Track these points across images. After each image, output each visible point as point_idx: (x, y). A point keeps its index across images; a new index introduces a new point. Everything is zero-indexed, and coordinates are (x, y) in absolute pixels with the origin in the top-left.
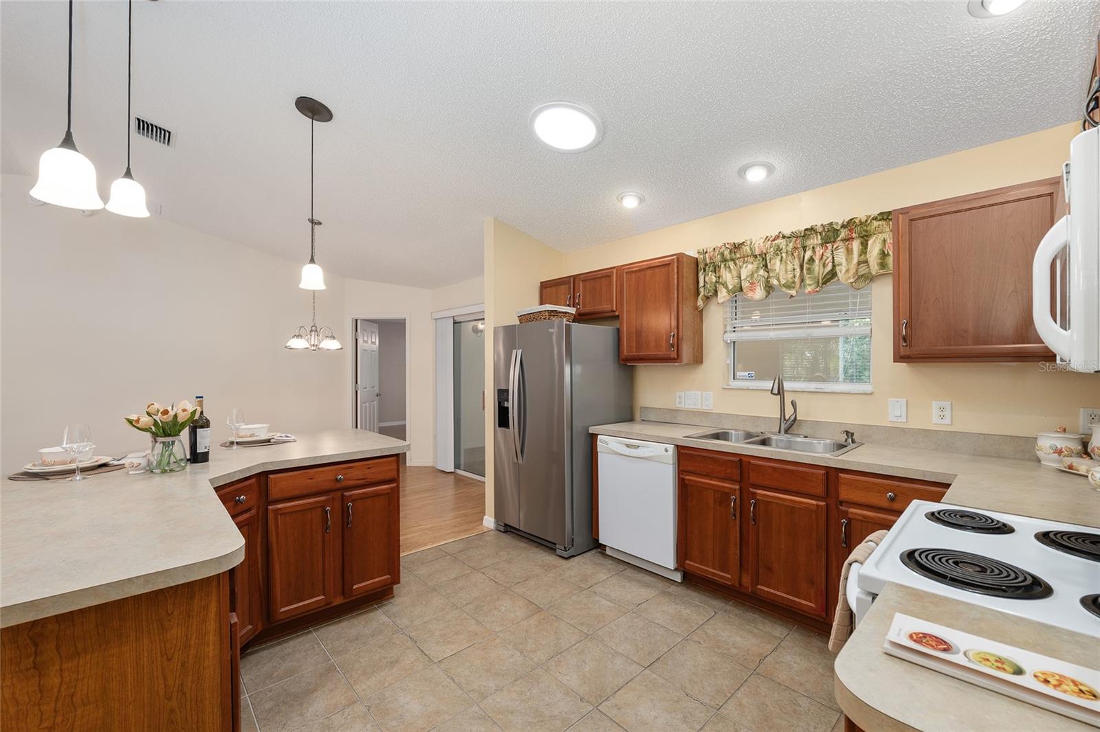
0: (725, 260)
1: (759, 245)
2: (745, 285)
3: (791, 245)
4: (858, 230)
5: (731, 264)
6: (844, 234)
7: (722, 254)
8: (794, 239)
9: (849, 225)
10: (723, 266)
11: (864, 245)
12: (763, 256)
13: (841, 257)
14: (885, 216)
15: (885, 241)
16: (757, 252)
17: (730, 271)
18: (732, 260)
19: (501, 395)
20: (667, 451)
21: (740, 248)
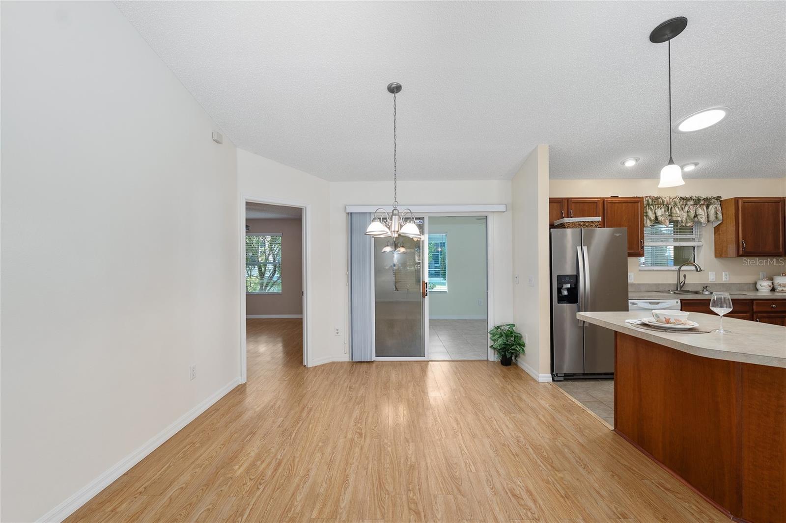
0: (648, 204)
1: (666, 200)
2: (660, 218)
3: (681, 202)
4: (705, 202)
5: (652, 207)
6: (702, 202)
7: (648, 201)
8: (682, 200)
9: (706, 199)
10: (647, 207)
11: (708, 207)
12: (667, 205)
13: (700, 211)
14: (718, 198)
15: (716, 208)
16: (665, 203)
17: (652, 210)
18: (652, 205)
19: (561, 279)
20: (677, 303)
21: (657, 200)
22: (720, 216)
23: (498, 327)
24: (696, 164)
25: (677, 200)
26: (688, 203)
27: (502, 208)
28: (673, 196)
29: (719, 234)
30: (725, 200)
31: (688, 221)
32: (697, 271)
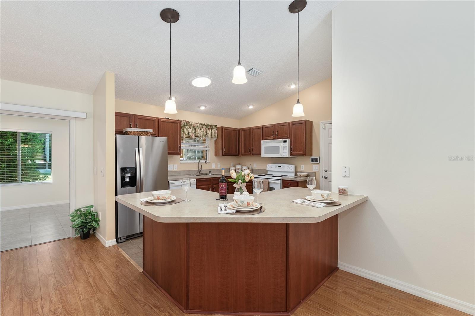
0: (185, 125)
1: (193, 124)
2: (190, 134)
4: (211, 127)
5: (186, 127)
6: (209, 127)
7: (184, 123)
8: (201, 125)
9: (211, 126)
10: (184, 127)
11: (212, 130)
12: (194, 127)
13: (208, 132)
14: (216, 126)
15: (215, 131)
16: (193, 126)
17: (186, 129)
18: (186, 126)
19: (123, 170)
20: (195, 181)
21: (189, 123)
22: (216, 136)
23: (79, 210)
24: (205, 107)
25: (198, 125)
26: (203, 127)
27: (84, 116)
28: (197, 122)
29: (216, 144)
30: (218, 127)
31: (203, 136)
32: (206, 163)
